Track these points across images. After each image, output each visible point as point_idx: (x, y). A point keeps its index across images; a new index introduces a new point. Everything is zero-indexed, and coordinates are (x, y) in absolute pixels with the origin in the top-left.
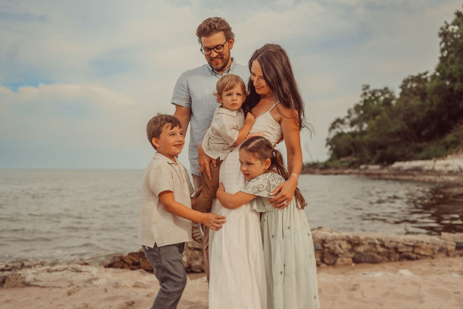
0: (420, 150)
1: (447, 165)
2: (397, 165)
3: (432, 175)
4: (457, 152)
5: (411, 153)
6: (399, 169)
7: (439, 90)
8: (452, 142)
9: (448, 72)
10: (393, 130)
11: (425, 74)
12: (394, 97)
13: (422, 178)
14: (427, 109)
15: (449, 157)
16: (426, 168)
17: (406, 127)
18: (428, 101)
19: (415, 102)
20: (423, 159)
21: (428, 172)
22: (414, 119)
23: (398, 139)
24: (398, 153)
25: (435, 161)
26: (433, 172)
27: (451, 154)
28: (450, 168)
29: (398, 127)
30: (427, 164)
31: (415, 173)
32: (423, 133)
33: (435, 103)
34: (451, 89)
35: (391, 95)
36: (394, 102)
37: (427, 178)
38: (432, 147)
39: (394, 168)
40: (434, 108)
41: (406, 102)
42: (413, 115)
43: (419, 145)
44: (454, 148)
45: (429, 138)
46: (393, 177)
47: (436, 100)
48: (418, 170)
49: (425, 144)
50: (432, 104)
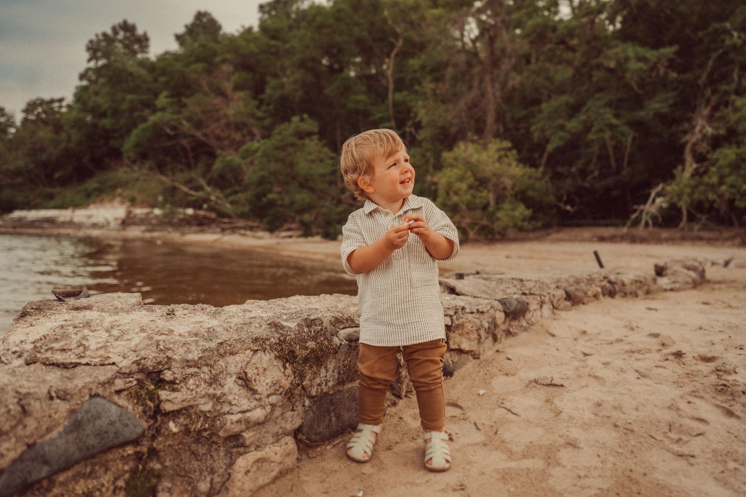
0: (51, 197)
1: (90, 217)
2: (17, 214)
3: (70, 228)
4: (102, 201)
5: (38, 201)
6: (20, 219)
7: (78, 124)
8: (96, 190)
9: (91, 104)
10: (12, 167)
11: (61, 100)
12: (13, 123)
13: (55, 231)
14: (63, 145)
15: (92, 206)
16: (62, 219)
17: (32, 166)
18: (63, 135)
19: (45, 134)
20: (55, 207)
21: (64, 224)
22: (44, 157)
23: (19, 180)
24: (20, 198)
25: (73, 211)
26: (70, 224)
27: (94, 202)
28: (94, 220)
29: (21, 163)
30: (63, 215)
31: (46, 225)
32: (57, 175)
33: (73, 138)
34: (95, 126)
35: (8, 120)
36: (12, 130)
37: (62, 231)
38: (69, 194)
39: (12, 218)
40: (72, 145)
41: (33, 133)
42: (42, 150)
43: (50, 190)
44: (98, 196)
45: (64, 182)
46: (11, 230)
47: (76, 136)
48: (51, 221)
49: (58, 189)
50: (69, 140)
